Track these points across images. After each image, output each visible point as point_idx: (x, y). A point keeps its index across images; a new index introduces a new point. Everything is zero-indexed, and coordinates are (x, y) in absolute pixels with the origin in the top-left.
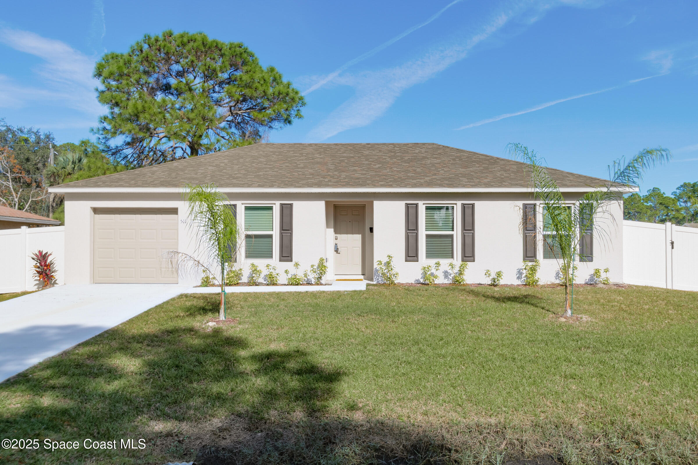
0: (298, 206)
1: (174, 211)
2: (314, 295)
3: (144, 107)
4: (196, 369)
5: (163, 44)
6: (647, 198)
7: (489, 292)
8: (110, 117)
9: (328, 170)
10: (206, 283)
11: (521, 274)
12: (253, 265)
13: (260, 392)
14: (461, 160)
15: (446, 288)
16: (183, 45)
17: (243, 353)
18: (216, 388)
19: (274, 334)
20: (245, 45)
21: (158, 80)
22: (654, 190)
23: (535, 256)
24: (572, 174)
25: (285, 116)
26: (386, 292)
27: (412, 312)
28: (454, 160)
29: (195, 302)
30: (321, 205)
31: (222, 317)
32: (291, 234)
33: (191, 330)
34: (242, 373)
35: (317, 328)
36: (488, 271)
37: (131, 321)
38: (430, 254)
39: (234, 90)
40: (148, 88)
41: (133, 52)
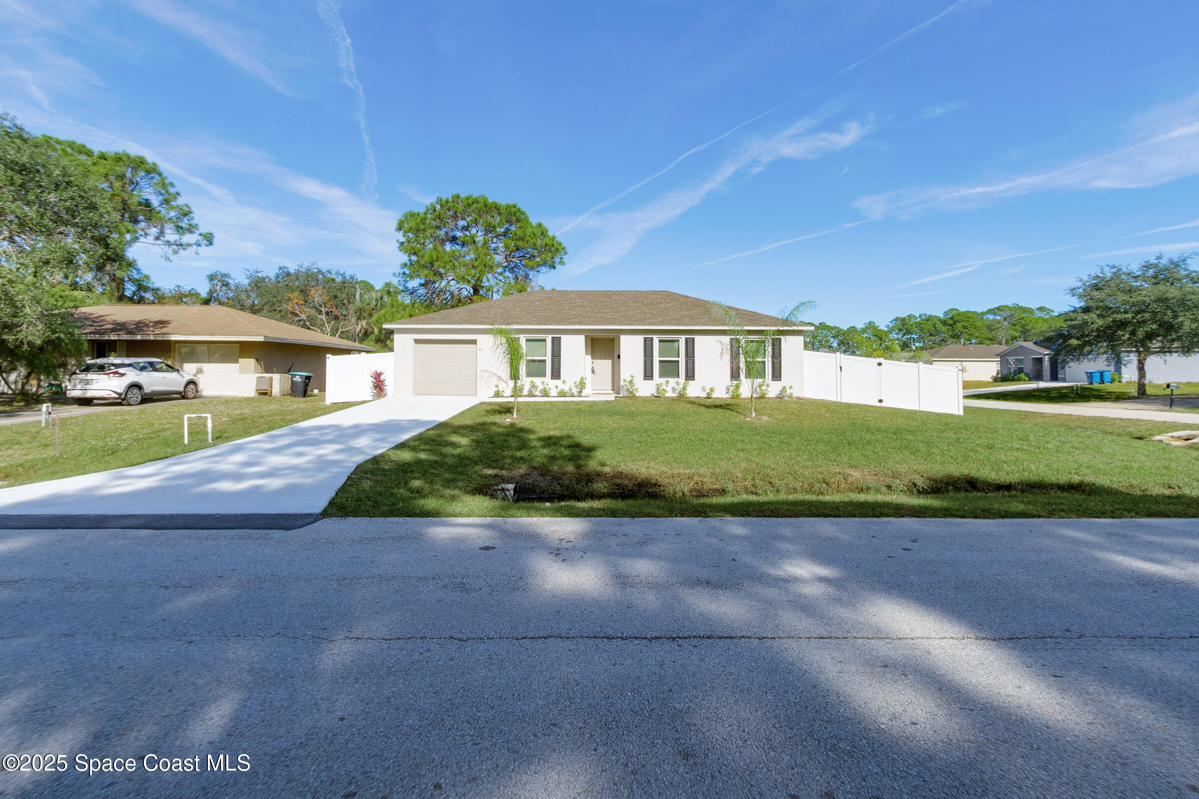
0: (565, 339)
1: (474, 342)
2: (576, 403)
3: (437, 257)
4: (505, 445)
5: (452, 205)
6: (864, 331)
7: (703, 402)
8: (409, 264)
9: (587, 312)
10: (497, 394)
11: (729, 390)
12: (532, 382)
13: (546, 456)
14: (686, 304)
15: (673, 399)
16: (469, 206)
17: (532, 436)
18: (518, 454)
19: (552, 426)
20: (519, 206)
21: (447, 233)
22: (870, 323)
23: (739, 376)
24: (767, 316)
25: (550, 263)
26: (629, 402)
27: (646, 414)
28: (681, 304)
29: (493, 407)
30: (582, 338)
31: (515, 416)
32: (560, 359)
33: (495, 424)
34: (534, 447)
35: (580, 423)
36: (704, 387)
37: (453, 417)
38: (662, 375)
39: (510, 242)
40: (439, 240)
41: (427, 211)
